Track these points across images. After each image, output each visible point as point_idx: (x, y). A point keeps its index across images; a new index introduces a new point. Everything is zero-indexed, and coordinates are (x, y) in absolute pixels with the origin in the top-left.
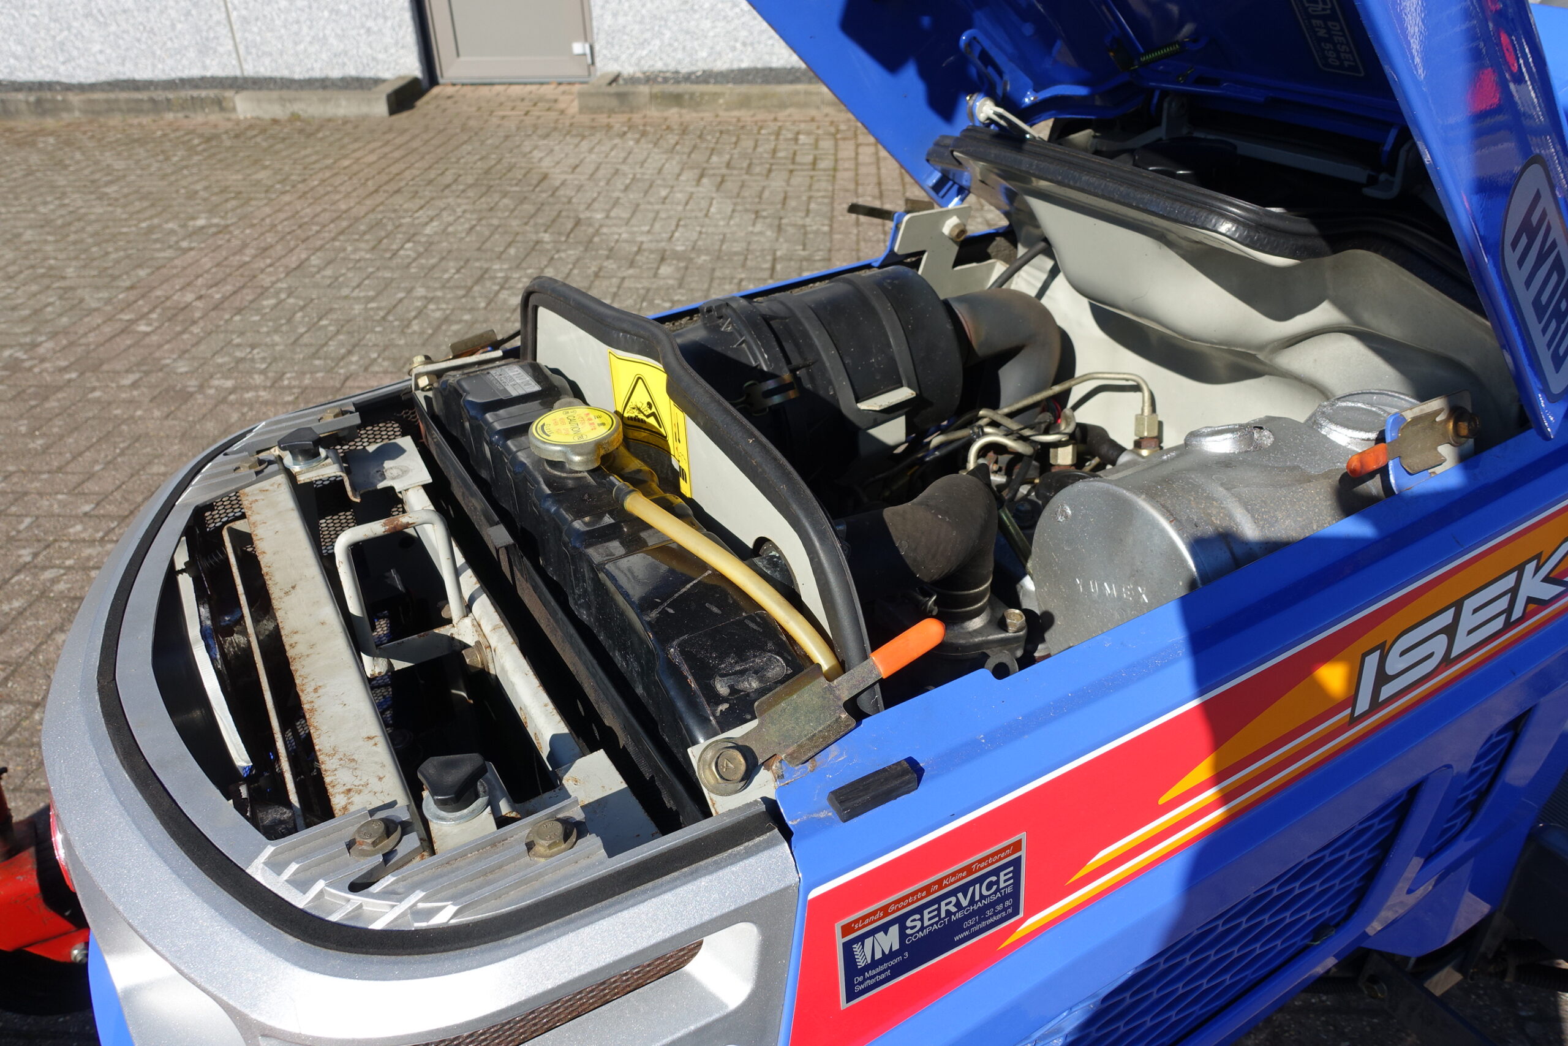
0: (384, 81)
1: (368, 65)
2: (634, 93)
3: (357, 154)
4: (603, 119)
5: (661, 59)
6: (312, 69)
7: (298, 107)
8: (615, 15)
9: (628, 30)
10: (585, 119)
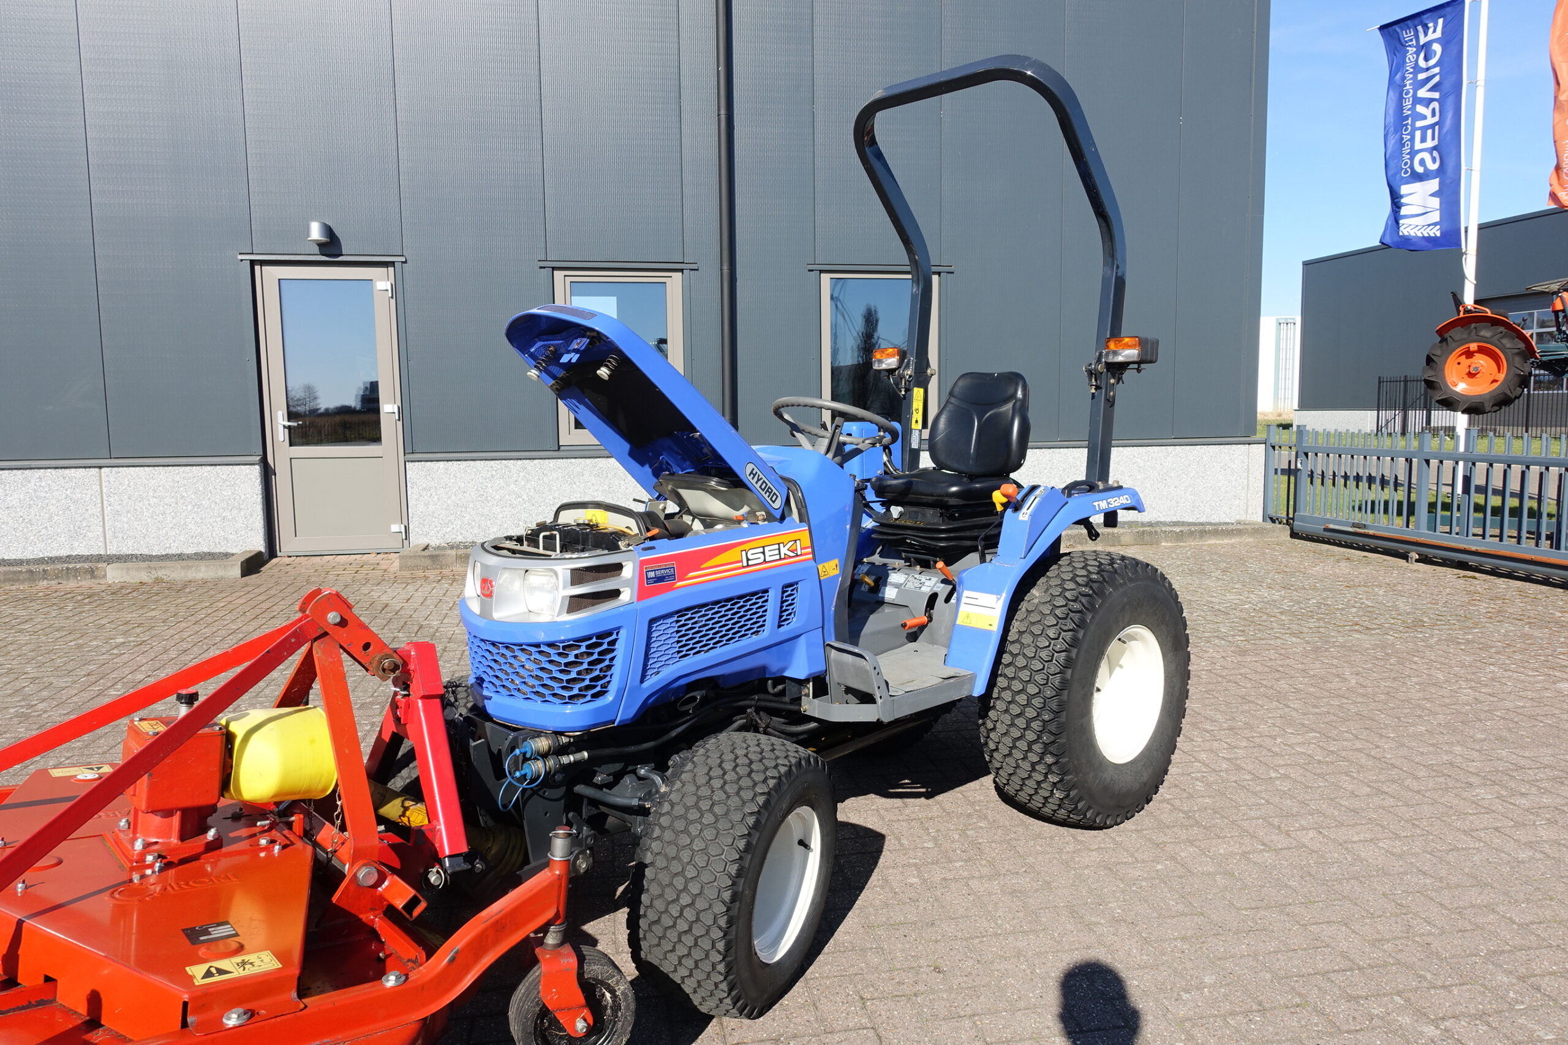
0: (233, 555)
1: (219, 543)
2: (444, 555)
3: (229, 599)
4: (420, 573)
5: (461, 534)
6: (170, 547)
7: (160, 574)
8: (427, 505)
9: (436, 515)
10: (407, 574)
